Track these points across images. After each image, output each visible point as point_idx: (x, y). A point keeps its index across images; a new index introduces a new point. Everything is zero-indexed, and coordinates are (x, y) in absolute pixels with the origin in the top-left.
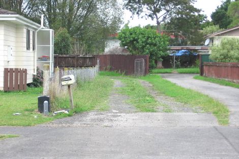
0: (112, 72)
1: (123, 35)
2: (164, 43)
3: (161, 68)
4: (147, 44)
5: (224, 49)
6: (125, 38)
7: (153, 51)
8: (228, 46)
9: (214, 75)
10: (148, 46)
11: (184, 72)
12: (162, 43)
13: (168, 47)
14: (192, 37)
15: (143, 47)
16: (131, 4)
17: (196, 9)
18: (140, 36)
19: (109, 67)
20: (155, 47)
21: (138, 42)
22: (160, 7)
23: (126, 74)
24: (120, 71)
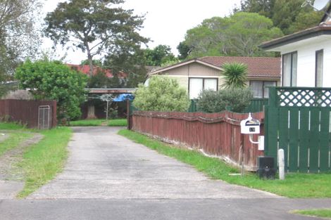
0: (11, 124)
1: (22, 72)
2: (80, 84)
3: (94, 119)
4: (55, 84)
5: (152, 93)
6: (24, 76)
7: (63, 95)
8: (158, 89)
9: (140, 128)
10: (55, 87)
11: (116, 124)
12: (77, 84)
13: (86, 90)
14: (136, 77)
15: (49, 89)
16: (51, 29)
17: (141, 37)
18: (45, 74)
19: (7, 116)
20: (66, 90)
21: (41, 82)
22: (93, 35)
23: (29, 127)
24: (20, 122)
